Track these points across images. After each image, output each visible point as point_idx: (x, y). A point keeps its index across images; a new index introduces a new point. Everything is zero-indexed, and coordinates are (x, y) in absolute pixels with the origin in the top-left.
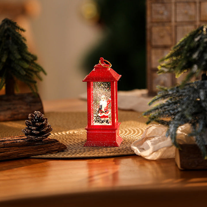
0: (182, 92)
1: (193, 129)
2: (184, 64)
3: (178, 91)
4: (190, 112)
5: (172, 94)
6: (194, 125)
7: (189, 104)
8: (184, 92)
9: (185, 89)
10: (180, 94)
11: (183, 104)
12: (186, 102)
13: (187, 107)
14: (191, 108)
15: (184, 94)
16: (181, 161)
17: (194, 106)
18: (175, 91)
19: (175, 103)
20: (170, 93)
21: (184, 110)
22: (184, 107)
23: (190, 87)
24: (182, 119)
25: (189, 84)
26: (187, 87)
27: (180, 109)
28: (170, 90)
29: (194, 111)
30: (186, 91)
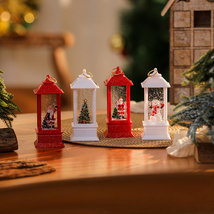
0: (201, 100)
1: (209, 130)
2: (202, 77)
3: (197, 100)
4: (207, 116)
5: (193, 102)
6: (210, 126)
7: (206, 110)
8: (202, 100)
9: (203, 98)
10: (199, 101)
11: (201, 110)
12: (204, 108)
13: (205, 112)
14: (208, 113)
15: (202, 102)
16: (199, 156)
17: (210, 112)
18: (195, 99)
19: (195, 109)
20: (191, 100)
21: (202, 114)
22: (202, 112)
23: (207, 96)
24: (200, 122)
25: (206, 94)
26: (205, 96)
27: (199, 114)
28: (191, 99)
29: (210, 116)
30: (203, 99)
